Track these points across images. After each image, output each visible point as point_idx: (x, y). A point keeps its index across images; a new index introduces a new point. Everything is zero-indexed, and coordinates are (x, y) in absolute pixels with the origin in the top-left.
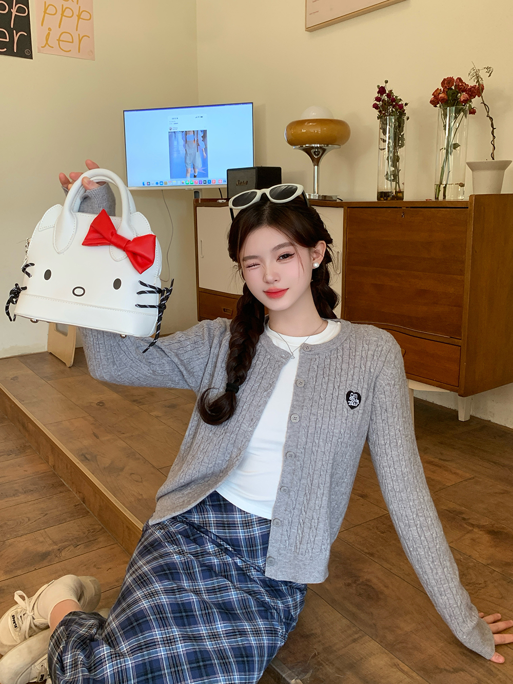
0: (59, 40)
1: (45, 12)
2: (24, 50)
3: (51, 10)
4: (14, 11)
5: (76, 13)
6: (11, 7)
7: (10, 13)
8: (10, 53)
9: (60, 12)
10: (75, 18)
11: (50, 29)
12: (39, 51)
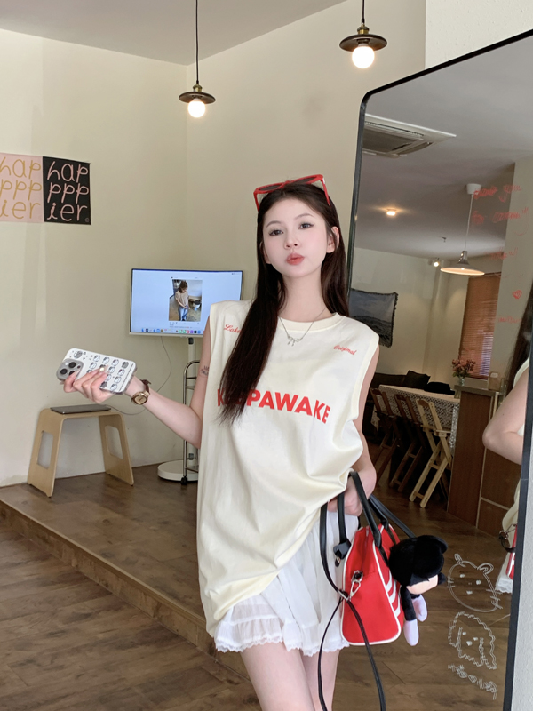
4: (79, 192)
6: (76, 189)
7: (75, 193)
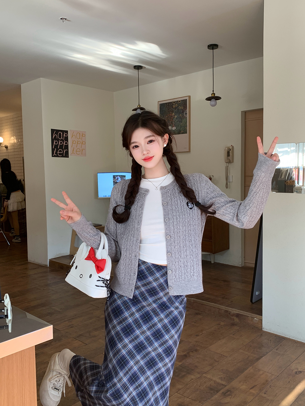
0: (76, 151)
1: (73, 143)
2: (67, 155)
3: (74, 142)
4: (64, 144)
5: (81, 142)
8: (63, 156)
9: (77, 143)
10: (81, 143)
11: (74, 148)
12: (71, 155)
